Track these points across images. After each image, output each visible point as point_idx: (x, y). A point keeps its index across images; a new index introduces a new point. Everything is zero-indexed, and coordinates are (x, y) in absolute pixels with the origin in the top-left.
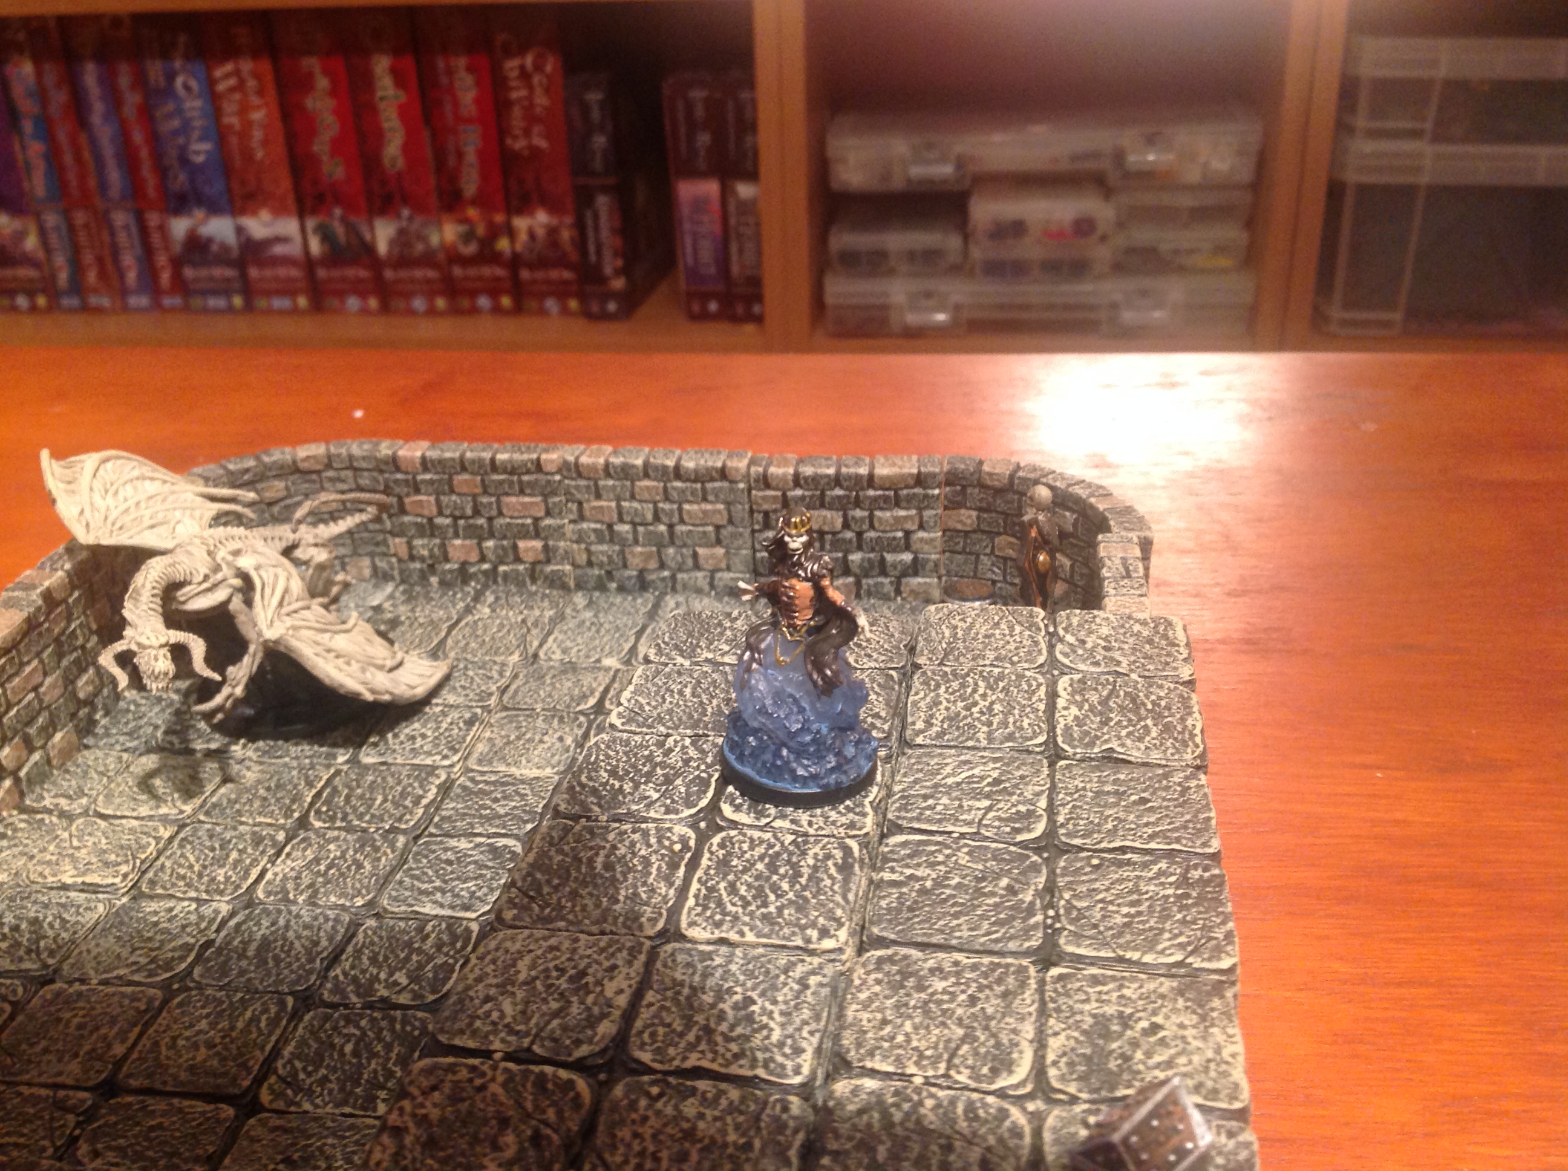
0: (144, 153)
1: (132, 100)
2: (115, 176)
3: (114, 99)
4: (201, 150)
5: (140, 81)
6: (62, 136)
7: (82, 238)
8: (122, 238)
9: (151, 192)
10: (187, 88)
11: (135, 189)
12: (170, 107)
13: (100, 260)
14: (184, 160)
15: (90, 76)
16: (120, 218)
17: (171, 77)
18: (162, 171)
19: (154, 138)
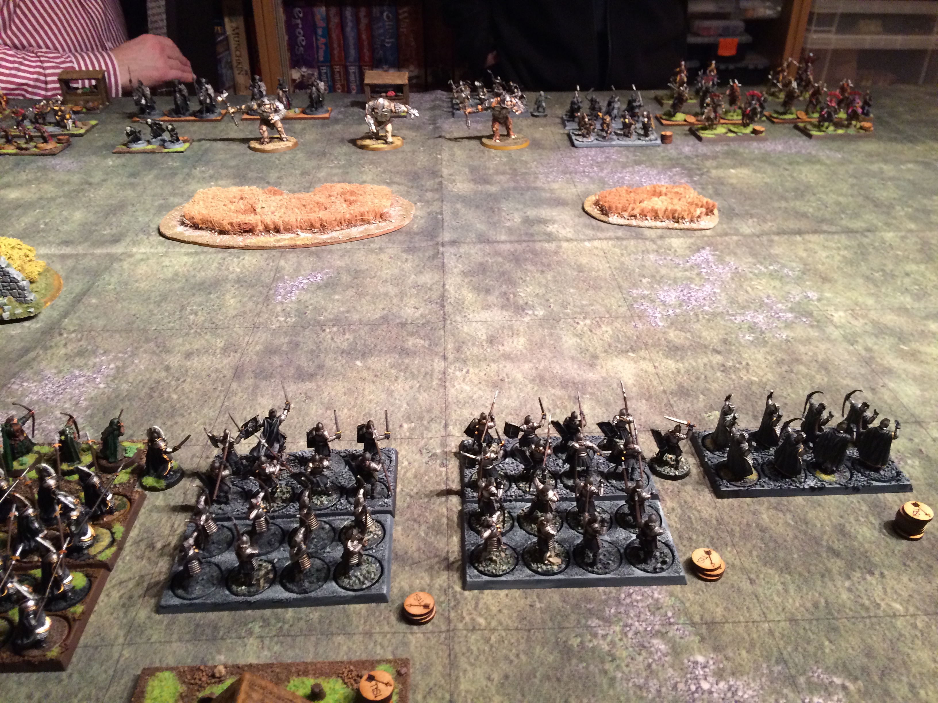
0: (366, 43)
1: (364, 22)
2: (352, 52)
3: (357, 21)
4: (389, 42)
5: (369, 15)
6: (334, 36)
7: (337, 77)
8: (352, 78)
9: (367, 59)
10: (388, 17)
11: (360, 58)
12: (380, 24)
13: (343, 86)
14: (382, 46)
15: (348, 12)
16: (352, 69)
17: (382, 13)
18: (372, 50)
19: (371, 37)
